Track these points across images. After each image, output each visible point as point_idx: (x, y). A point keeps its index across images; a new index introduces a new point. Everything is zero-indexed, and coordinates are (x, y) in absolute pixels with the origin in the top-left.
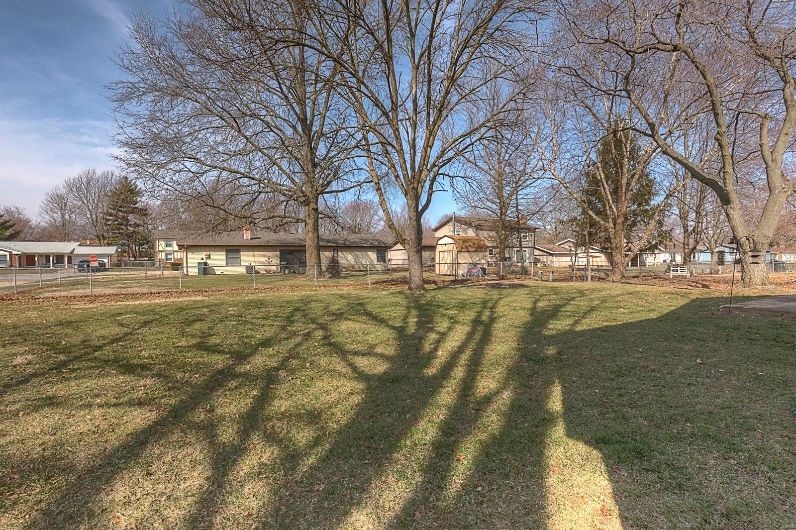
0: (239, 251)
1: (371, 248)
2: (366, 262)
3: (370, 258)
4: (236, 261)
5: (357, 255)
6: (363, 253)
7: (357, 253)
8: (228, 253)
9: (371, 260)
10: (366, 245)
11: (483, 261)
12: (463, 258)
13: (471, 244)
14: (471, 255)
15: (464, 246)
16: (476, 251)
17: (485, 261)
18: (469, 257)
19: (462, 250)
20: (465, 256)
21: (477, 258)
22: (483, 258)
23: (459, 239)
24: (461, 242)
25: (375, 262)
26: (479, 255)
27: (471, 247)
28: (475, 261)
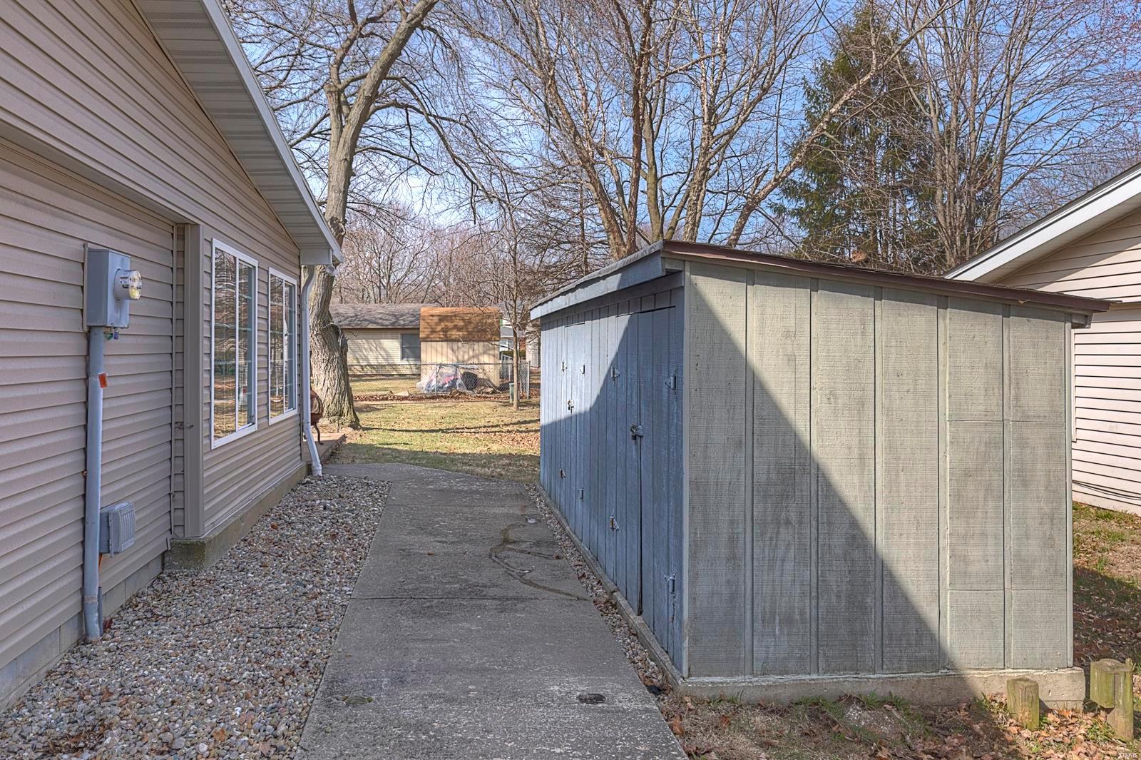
1: (390, 330)
2: (376, 358)
3: (385, 351)
6: (371, 341)
7: (359, 341)
9: (388, 354)
10: (375, 326)
11: (485, 359)
12: (434, 352)
13: (461, 323)
14: (455, 348)
15: (439, 328)
16: (469, 339)
17: (492, 358)
18: (450, 351)
19: (431, 336)
20: (439, 349)
21: (471, 353)
22: (484, 353)
23: (432, 316)
24: (436, 319)
25: (397, 358)
26: (476, 347)
27: (459, 329)
28: (466, 357)
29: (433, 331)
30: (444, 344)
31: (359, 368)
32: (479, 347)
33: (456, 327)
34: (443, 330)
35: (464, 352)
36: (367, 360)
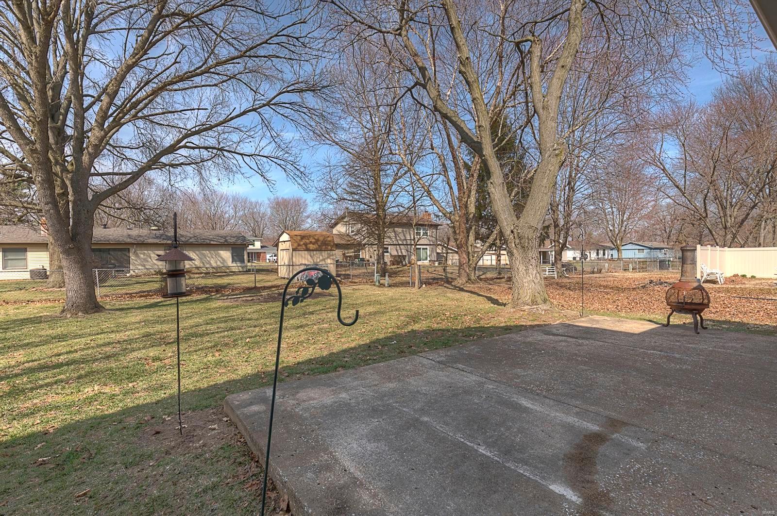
0: (25, 250)
1: (224, 245)
2: (216, 262)
3: (222, 258)
4: (22, 263)
5: (203, 254)
6: (213, 252)
7: (204, 252)
8: (7, 254)
9: (224, 260)
10: (215, 243)
11: (329, 261)
12: (300, 257)
13: (314, 241)
14: (312, 255)
15: (302, 243)
16: (319, 249)
17: (332, 261)
18: (309, 257)
19: (299, 248)
20: (303, 255)
21: (321, 258)
22: (328, 258)
23: (296, 236)
24: (299, 238)
25: (230, 263)
26: (323, 254)
27: (313, 244)
28: (318, 260)
29: (299, 245)
30: (306, 252)
31: (204, 269)
32: (325, 254)
33: (311, 242)
34: (304, 244)
35: (317, 258)
36: (210, 264)
